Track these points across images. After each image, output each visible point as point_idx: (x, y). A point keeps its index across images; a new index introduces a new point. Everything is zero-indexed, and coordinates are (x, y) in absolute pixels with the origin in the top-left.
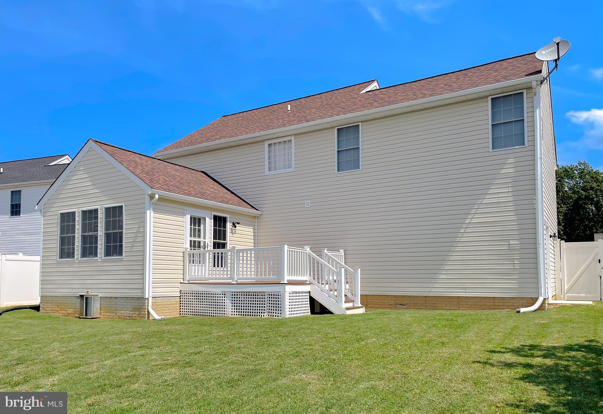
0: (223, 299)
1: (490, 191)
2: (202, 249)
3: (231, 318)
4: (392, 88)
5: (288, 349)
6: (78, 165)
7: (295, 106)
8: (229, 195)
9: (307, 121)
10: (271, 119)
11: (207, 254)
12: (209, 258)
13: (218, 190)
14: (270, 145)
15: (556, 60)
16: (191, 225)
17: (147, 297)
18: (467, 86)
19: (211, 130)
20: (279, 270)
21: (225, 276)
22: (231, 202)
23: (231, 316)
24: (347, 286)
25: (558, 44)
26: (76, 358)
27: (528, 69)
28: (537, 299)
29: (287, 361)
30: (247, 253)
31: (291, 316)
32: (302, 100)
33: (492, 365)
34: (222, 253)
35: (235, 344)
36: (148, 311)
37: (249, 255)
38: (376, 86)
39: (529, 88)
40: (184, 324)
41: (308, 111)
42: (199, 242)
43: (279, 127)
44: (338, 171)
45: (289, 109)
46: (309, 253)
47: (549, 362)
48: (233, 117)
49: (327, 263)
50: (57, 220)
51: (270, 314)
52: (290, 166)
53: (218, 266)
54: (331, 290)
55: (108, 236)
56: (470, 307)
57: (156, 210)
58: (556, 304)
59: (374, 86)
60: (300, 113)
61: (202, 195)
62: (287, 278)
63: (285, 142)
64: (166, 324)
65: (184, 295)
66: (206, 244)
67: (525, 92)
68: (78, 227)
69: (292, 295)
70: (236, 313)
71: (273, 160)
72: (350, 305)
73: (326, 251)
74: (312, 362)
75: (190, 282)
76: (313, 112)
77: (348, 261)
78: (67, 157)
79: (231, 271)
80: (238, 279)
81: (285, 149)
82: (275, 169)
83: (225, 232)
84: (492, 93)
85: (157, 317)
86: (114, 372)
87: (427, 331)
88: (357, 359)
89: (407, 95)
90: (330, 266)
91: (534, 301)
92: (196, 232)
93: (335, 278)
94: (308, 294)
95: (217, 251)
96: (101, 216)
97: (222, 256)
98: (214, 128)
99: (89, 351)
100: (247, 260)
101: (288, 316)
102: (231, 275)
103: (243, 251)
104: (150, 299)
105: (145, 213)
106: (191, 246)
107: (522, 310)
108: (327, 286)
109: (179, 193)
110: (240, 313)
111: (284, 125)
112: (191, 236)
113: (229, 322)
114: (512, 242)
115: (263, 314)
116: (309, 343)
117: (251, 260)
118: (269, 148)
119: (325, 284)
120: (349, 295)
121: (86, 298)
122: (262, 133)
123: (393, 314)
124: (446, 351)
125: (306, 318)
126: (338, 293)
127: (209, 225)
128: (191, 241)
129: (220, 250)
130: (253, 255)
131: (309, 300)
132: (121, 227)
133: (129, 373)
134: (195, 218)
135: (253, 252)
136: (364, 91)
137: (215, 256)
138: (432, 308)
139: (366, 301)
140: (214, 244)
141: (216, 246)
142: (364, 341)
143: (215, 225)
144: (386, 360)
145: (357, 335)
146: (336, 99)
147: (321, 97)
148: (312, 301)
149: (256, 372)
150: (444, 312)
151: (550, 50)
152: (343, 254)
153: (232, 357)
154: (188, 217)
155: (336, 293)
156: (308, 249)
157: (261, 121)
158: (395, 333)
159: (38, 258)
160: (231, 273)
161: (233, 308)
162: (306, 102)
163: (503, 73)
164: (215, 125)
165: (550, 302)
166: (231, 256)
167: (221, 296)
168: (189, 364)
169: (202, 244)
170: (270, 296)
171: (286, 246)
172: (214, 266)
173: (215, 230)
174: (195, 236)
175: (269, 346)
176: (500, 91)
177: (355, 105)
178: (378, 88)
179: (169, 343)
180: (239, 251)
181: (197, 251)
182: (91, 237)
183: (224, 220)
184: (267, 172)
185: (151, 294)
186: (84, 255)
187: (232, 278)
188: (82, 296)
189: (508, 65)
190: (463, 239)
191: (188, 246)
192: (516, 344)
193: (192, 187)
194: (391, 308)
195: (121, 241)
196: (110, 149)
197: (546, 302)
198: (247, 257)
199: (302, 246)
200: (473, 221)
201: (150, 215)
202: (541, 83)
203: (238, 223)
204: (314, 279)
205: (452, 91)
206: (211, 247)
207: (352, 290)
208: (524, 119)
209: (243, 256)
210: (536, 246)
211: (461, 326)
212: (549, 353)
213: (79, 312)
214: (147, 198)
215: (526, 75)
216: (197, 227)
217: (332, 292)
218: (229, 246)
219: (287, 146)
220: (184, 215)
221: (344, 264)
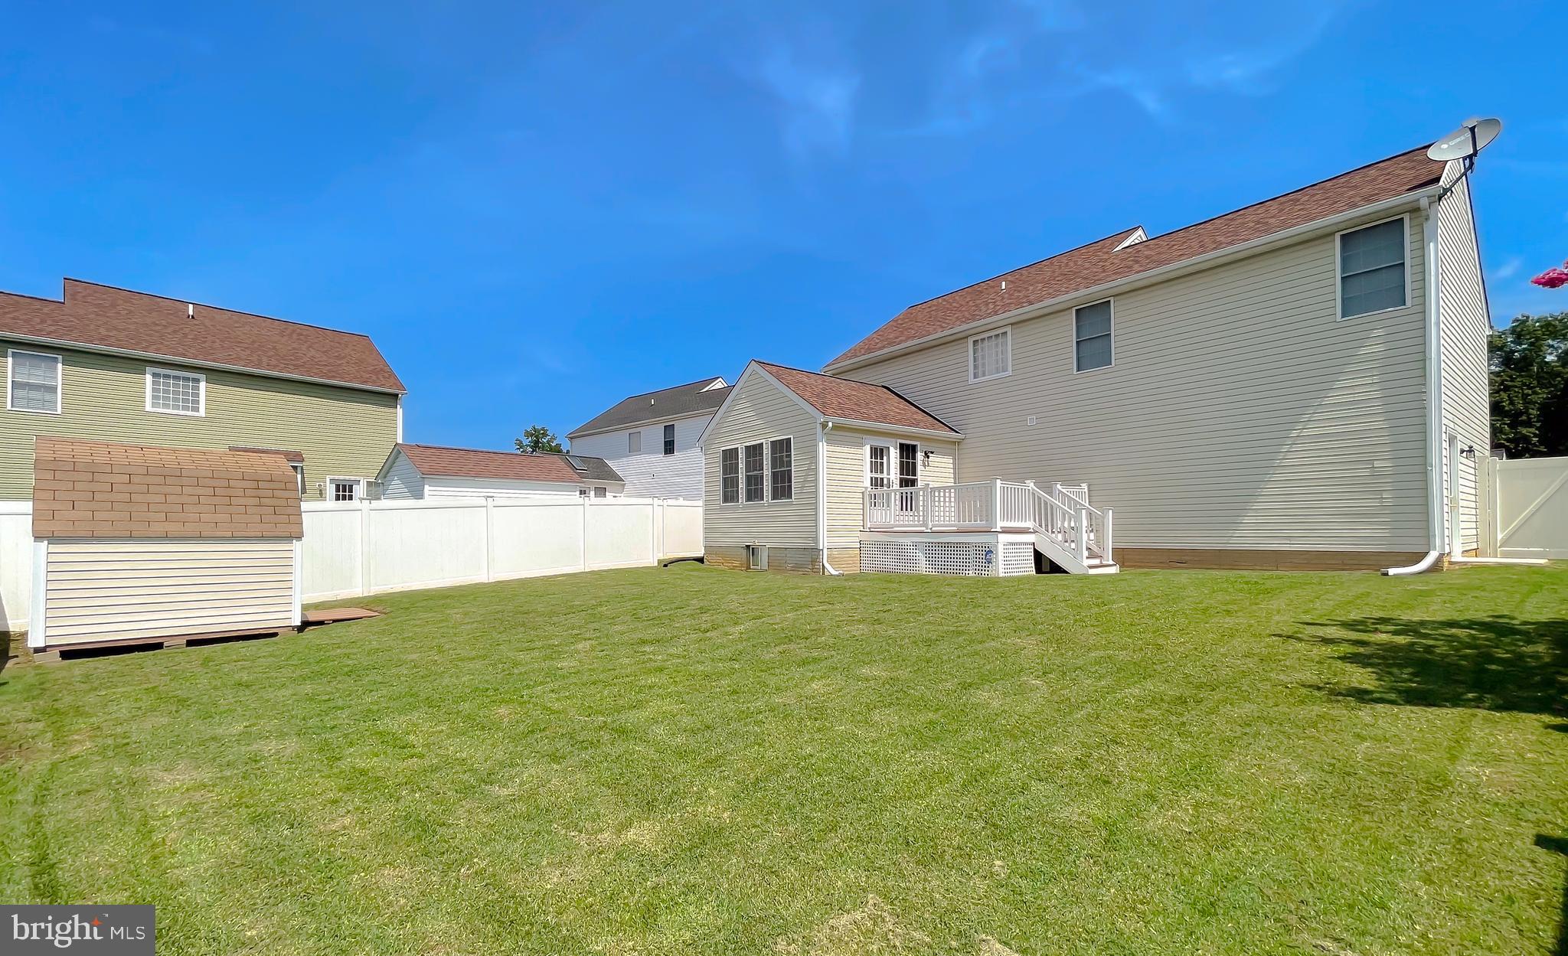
0: (914, 551)
1: (1338, 385)
2: (885, 488)
3: (924, 575)
4: (1165, 238)
5: (999, 611)
6: (741, 392)
7: (1012, 282)
8: (920, 416)
9: (1031, 303)
10: (976, 306)
11: (893, 494)
12: (895, 500)
13: (904, 410)
14: (975, 342)
15: (1470, 157)
16: (872, 458)
17: (821, 548)
18: (1294, 221)
19: (895, 329)
20: (988, 513)
21: (916, 523)
22: (922, 424)
23: (924, 573)
24: (1092, 536)
25: (1472, 130)
26: (756, 610)
27: (1415, 178)
28: (1426, 554)
29: (998, 624)
30: (945, 492)
31: (1006, 575)
32: (1024, 272)
33: (1300, 640)
34: (911, 493)
35: (932, 603)
36: (823, 565)
37: (947, 495)
38: (1140, 236)
39: (1415, 210)
40: (867, 580)
41: (1031, 288)
42: (882, 479)
43: (989, 315)
44: (1078, 370)
45: (1004, 287)
46: (1033, 490)
47: (1401, 640)
48: (924, 306)
49: (1060, 504)
50: (718, 458)
51: (977, 572)
52: (1005, 370)
53: (906, 510)
54: (1066, 542)
55: (775, 475)
56: (1297, 567)
57: (829, 442)
58: (1466, 563)
59: (1138, 236)
60: (1019, 291)
61: (884, 418)
62: (1000, 524)
63: (997, 336)
64: (846, 580)
65: (864, 546)
66: (891, 481)
67: (1407, 218)
68: (742, 466)
69: (1007, 547)
70: (931, 570)
71: (980, 362)
72: (1096, 562)
73: (1059, 486)
74: (1031, 627)
75: (872, 530)
76: (1038, 288)
77: (1094, 499)
78: (720, 379)
79: (924, 516)
80: (933, 526)
81: (997, 345)
82: (984, 375)
83: (914, 465)
84: (1343, 226)
85: (834, 572)
86: (798, 625)
87: (1208, 596)
88: (1092, 626)
89: (1190, 247)
90: (1066, 508)
91: (1420, 556)
92: (877, 467)
93: (1073, 524)
94: (1032, 547)
95: (905, 489)
96: (767, 451)
97: (911, 497)
98: (898, 326)
99: (769, 604)
100: (945, 501)
101: (1001, 575)
102: (923, 521)
103: (939, 489)
104: (825, 551)
105: (816, 446)
106: (872, 485)
107: (1392, 571)
108: (1060, 536)
109: (856, 418)
110: (937, 570)
111: (996, 313)
112: (872, 472)
113: (923, 580)
114: (1377, 464)
115: (967, 572)
116: (1028, 606)
117: (950, 502)
118: (974, 345)
119: (1056, 532)
120: (1095, 549)
121: (753, 548)
122: (964, 327)
123: (1160, 575)
124: (1229, 622)
125: (1028, 577)
126: (1077, 546)
127: (894, 454)
128: (872, 478)
129: (909, 489)
130: (953, 495)
131: (1032, 554)
132: (789, 464)
133: (813, 626)
134: (876, 449)
135: (952, 491)
136: (1119, 248)
137: (902, 497)
138: (1230, 567)
139: (1122, 556)
140: (901, 480)
141: (905, 483)
142: (1106, 605)
143: (902, 456)
144: (1133, 629)
145: (1098, 598)
146: (1076, 265)
147: (1052, 264)
148: (1038, 557)
149: (959, 633)
150: (1245, 573)
151: (1458, 140)
152: (1086, 490)
153: (928, 617)
154: (868, 448)
155: (1073, 545)
156: (1032, 485)
157: (964, 309)
158: (1157, 597)
159: (700, 503)
160: (923, 518)
161: (927, 562)
162: (1029, 273)
163: (1366, 190)
164: (900, 322)
165: (1453, 560)
166: (924, 496)
167: (912, 547)
168: (878, 622)
169: (885, 482)
170: (978, 548)
171: (999, 482)
172: (902, 510)
173: (902, 463)
174: (876, 472)
175: (974, 607)
176: (1358, 221)
177: (1104, 271)
178: (1145, 239)
179: (853, 599)
180: (933, 490)
181: (879, 491)
182: (756, 477)
183: (914, 448)
184: (971, 380)
185: (826, 544)
186: (749, 499)
187: (925, 525)
188: (748, 547)
189: (1379, 173)
190: (1286, 462)
191: (868, 483)
192: (1354, 615)
193: (872, 409)
194: (1163, 568)
195: (790, 481)
196: (774, 369)
197: (1446, 559)
198: (945, 496)
199: (1022, 481)
200: (1305, 432)
201: (823, 448)
202: (1440, 199)
203: (932, 453)
204: (1041, 526)
205: (1267, 231)
206: (896, 486)
207: (1099, 541)
208: (1404, 263)
209: (939, 496)
210: (1426, 467)
211: (1267, 592)
212: (1409, 629)
213: (745, 566)
214: (819, 428)
215: (1408, 190)
216: (879, 460)
217: (1067, 544)
218: (920, 484)
219: (1000, 340)
220: (862, 445)
221: (1087, 505)
